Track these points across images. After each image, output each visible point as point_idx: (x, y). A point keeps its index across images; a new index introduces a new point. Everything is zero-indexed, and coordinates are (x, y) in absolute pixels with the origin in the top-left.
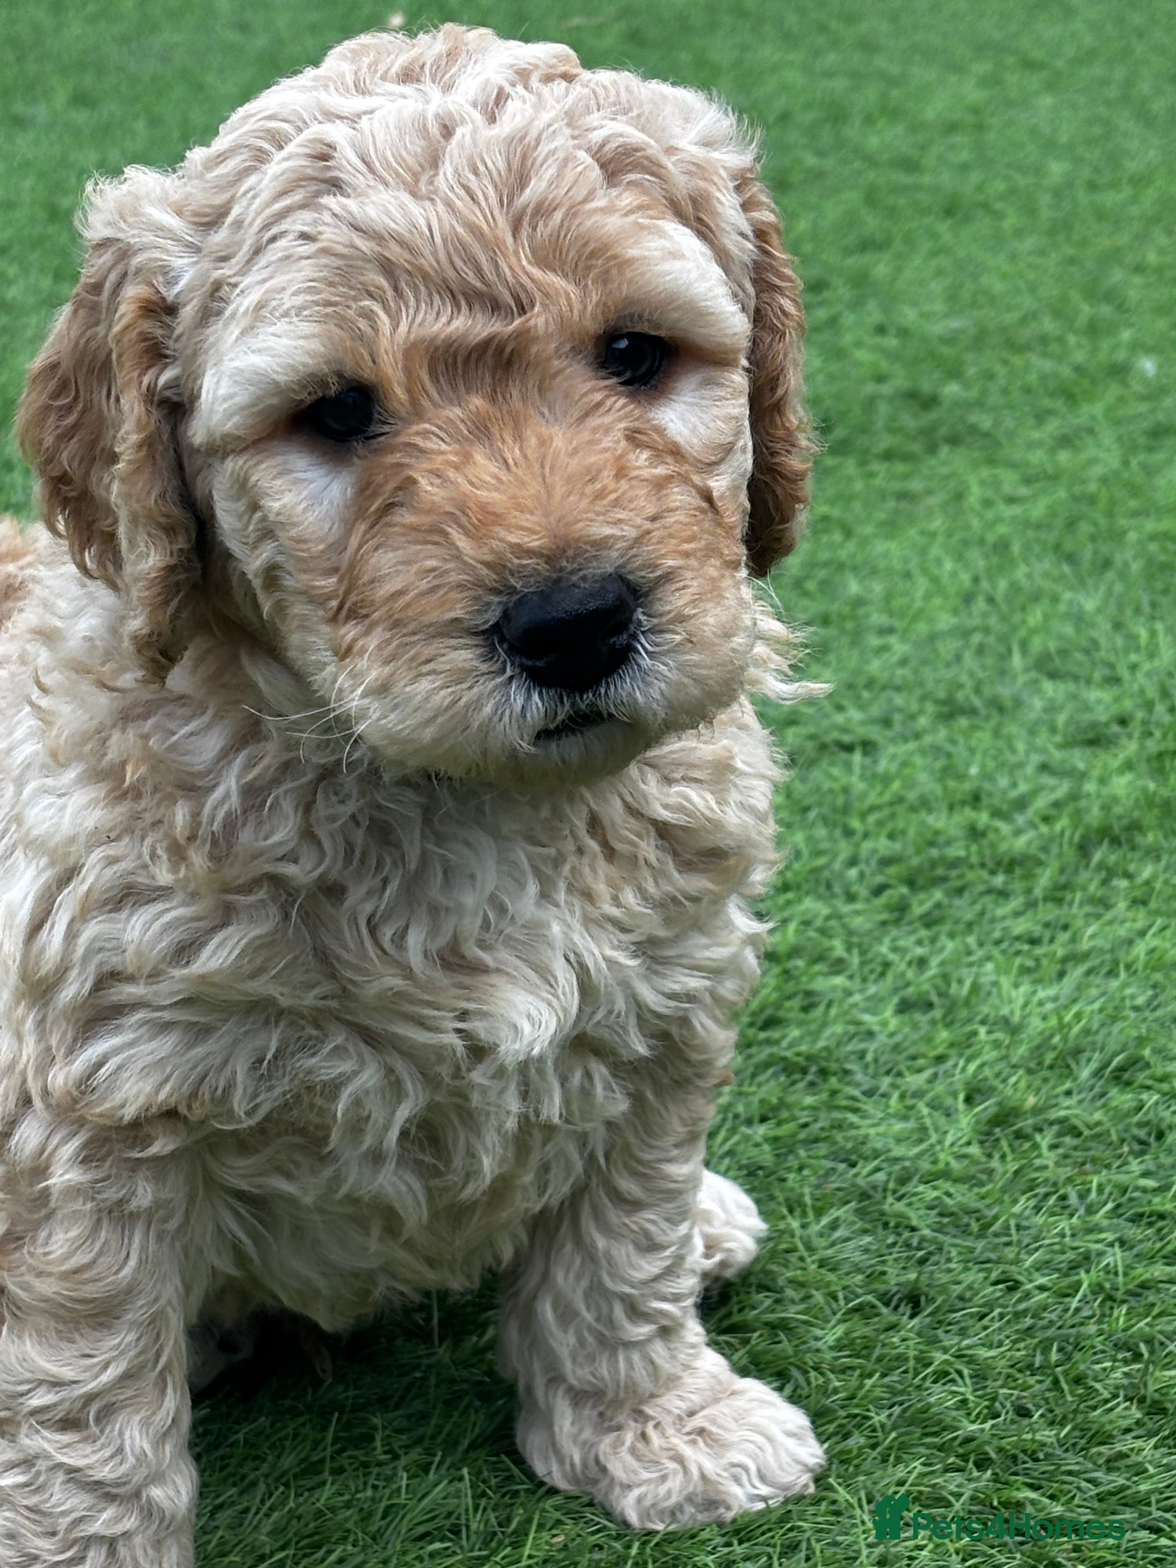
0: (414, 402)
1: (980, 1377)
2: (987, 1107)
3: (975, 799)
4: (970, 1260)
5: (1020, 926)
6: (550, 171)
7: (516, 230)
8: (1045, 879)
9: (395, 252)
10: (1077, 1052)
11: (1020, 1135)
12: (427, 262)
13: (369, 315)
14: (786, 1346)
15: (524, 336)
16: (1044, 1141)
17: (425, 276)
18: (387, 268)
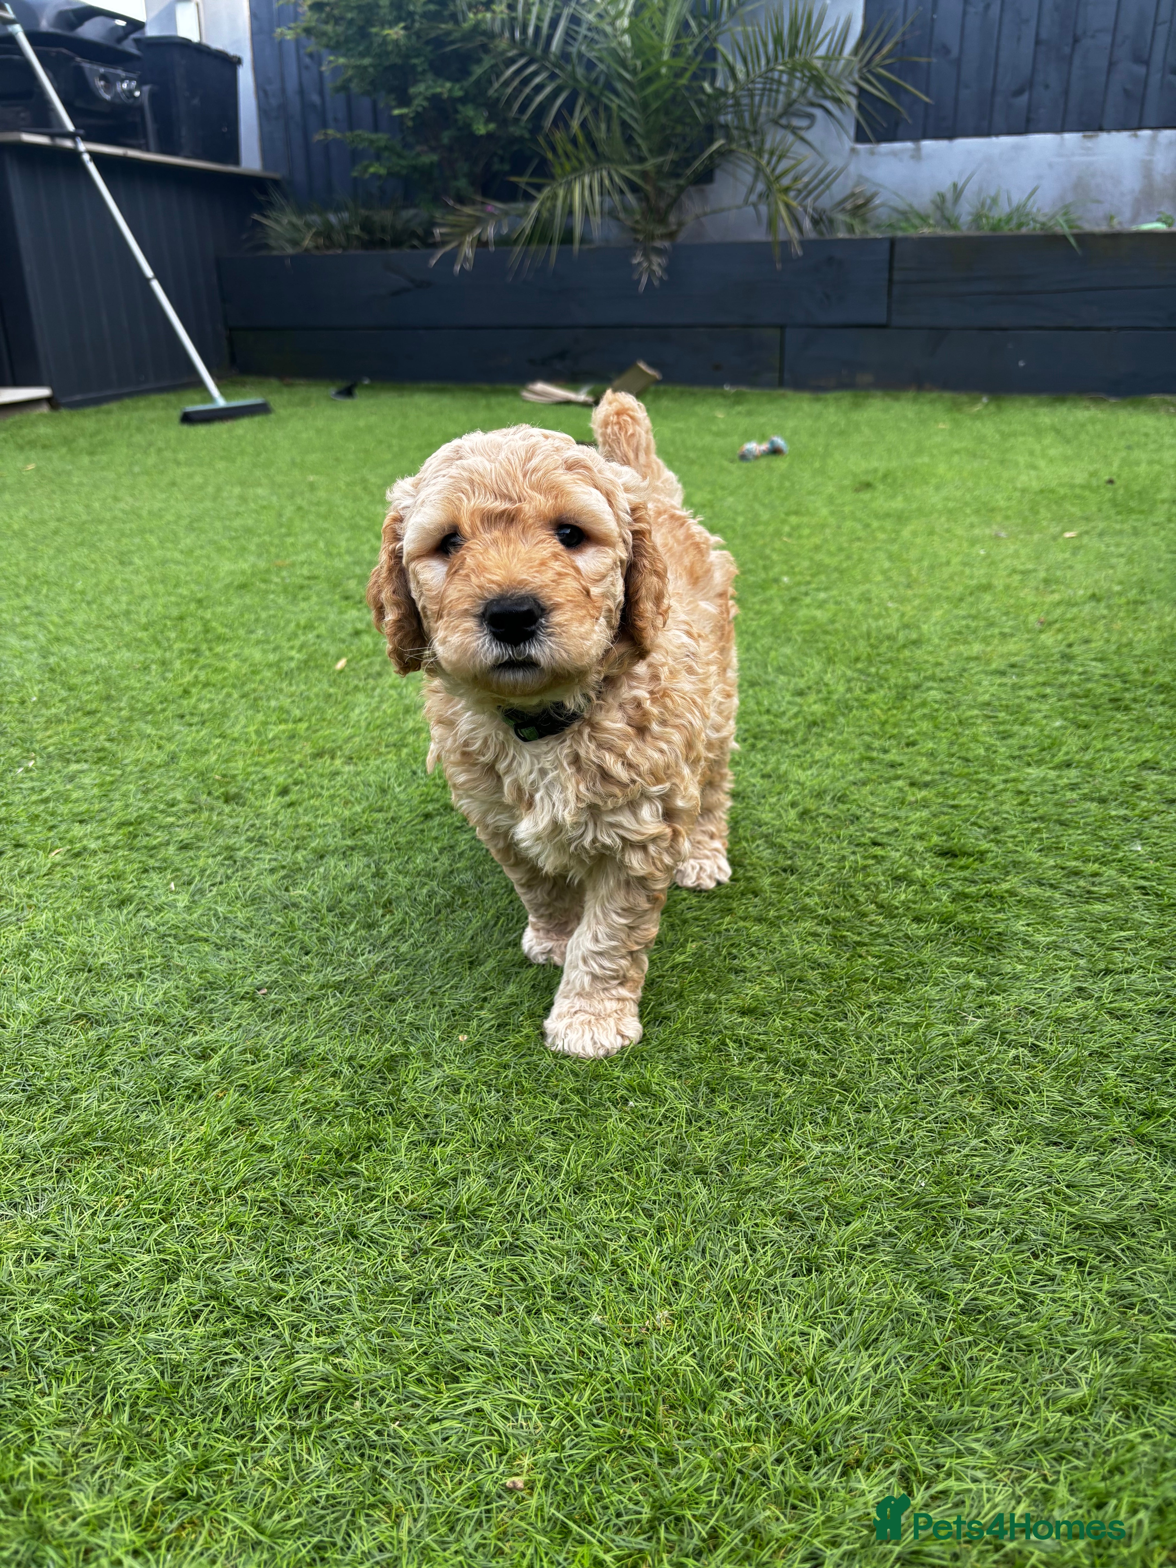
0: (473, 533)
1: (820, 895)
2: (800, 808)
3: (768, 711)
4: (807, 858)
5: (794, 752)
6: (540, 458)
7: (525, 476)
8: (799, 736)
9: (476, 477)
10: (825, 792)
11: (812, 818)
12: (487, 481)
13: (460, 499)
14: (753, 884)
15: (519, 511)
16: (820, 819)
17: (485, 486)
18: (471, 482)
